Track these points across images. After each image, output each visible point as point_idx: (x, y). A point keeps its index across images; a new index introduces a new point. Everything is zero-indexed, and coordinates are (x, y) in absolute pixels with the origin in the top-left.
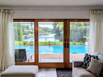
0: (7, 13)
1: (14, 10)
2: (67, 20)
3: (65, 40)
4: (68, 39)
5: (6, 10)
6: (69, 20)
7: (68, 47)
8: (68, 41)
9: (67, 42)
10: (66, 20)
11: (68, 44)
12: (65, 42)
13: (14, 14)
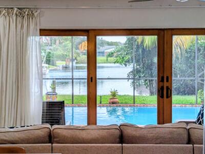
0: (26, 17)
1: (42, 10)
2: (165, 32)
3: (160, 80)
4: (167, 78)
5: (24, 8)
6: (170, 32)
7: (167, 97)
8: (167, 81)
9: (166, 84)
10: (163, 30)
11: (167, 88)
12: (161, 84)
13: (42, 19)
